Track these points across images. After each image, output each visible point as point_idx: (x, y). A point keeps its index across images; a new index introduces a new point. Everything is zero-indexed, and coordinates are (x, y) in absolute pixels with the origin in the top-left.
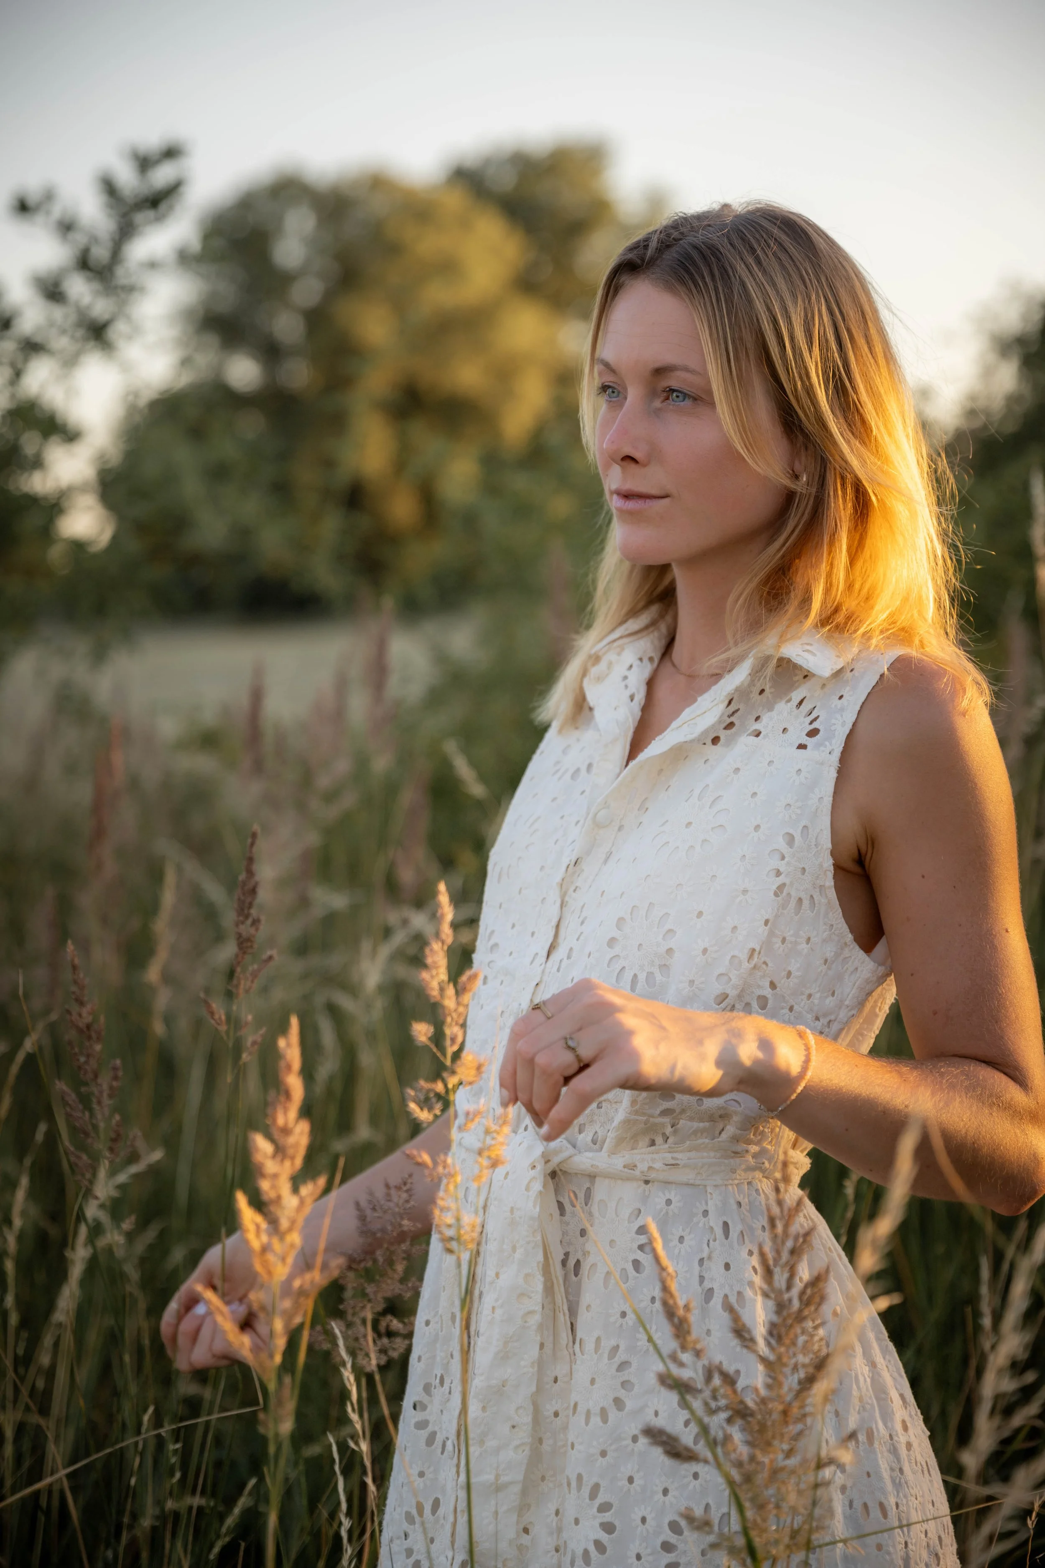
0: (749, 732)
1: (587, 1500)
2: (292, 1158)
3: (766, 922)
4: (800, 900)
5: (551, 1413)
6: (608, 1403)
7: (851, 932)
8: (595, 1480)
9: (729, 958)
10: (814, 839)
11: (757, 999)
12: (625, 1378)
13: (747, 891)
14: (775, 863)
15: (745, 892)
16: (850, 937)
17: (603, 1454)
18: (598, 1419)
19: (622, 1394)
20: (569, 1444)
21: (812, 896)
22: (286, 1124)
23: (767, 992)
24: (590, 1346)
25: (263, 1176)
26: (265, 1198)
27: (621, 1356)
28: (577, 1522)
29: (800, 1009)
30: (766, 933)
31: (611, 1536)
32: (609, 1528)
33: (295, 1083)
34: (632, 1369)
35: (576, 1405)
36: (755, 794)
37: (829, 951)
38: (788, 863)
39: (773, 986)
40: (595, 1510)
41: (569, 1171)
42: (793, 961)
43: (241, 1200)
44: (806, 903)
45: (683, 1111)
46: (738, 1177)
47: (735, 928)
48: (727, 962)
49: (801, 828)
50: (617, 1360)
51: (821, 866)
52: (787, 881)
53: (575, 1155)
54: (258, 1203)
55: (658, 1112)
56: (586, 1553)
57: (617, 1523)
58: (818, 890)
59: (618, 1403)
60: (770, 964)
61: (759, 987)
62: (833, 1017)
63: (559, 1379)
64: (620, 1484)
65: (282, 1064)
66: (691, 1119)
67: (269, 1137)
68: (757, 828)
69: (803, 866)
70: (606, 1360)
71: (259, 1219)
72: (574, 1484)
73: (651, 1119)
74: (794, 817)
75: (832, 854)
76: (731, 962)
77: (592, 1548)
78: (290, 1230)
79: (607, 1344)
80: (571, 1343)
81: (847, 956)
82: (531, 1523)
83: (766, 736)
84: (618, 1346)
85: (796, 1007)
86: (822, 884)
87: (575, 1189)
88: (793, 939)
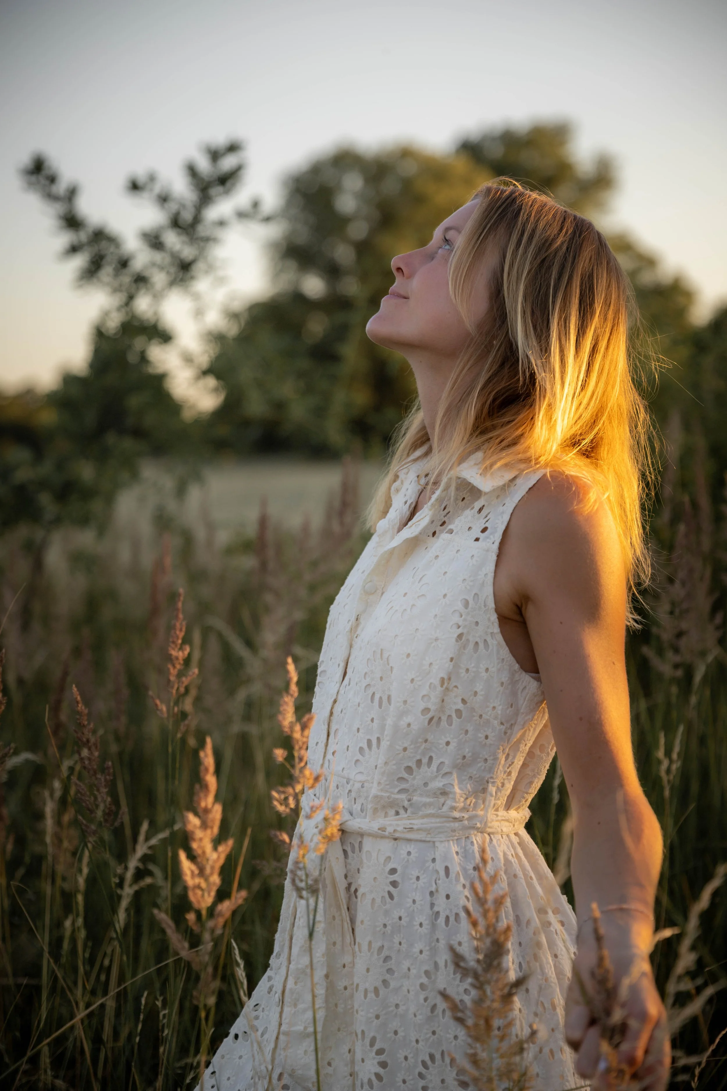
0: (446, 530)
1: (369, 1047)
2: (212, 828)
3: (452, 659)
4: (477, 643)
5: (342, 988)
6: (379, 984)
7: (518, 662)
8: (372, 1034)
9: (428, 684)
10: (483, 602)
11: (455, 712)
12: (389, 967)
13: (438, 639)
14: (456, 619)
15: (437, 639)
16: (517, 666)
17: (377, 1017)
18: (373, 995)
19: (388, 977)
20: (355, 1011)
21: (485, 640)
22: (206, 806)
23: (460, 706)
24: (365, 947)
25: (194, 840)
26: (195, 854)
27: (385, 953)
28: (363, 1061)
29: (488, 717)
30: (451, 667)
31: (386, 1070)
32: (383, 1065)
33: (211, 780)
34: (393, 961)
35: (358, 985)
36: (445, 573)
37: (505, 677)
38: (465, 620)
39: (464, 701)
40: (374, 1054)
41: (348, 830)
42: (478, 684)
43: (182, 856)
44: (481, 645)
45: (415, 790)
46: (457, 835)
47: (431, 664)
48: (428, 687)
49: (473, 595)
50: (383, 955)
51: (489, 620)
52: (465, 631)
53: (350, 820)
54: (192, 857)
55: (396, 790)
56: (370, 1081)
57: (389, 1062)
58: (490, 636)
59: (385, 983)
60: (459, 687)
61: (455, 703)
62: (513, 722)
63: (346, 965)
64: (389, 1035)
65: (202, 768)
66: (421, 795)
67: (196, 814)
68: (445, 596)
69: (476, 620)
70: (376, 956)
71: (194, 867)
72: (360, 1036)
73: (392, 796)
74: (468, 587)
75: (497, 610)
76: (430, 687)
77: (374, 1078)
78: (212, 874)
79: (376, 945)
80: (353, 943)
81: (517, 679)
82: (332, 1059)
83: (457, 533)
84: (383, 946)
85: (484, 716)
86: (492, 631)
87: (352, 841)
88: (474, 669)
